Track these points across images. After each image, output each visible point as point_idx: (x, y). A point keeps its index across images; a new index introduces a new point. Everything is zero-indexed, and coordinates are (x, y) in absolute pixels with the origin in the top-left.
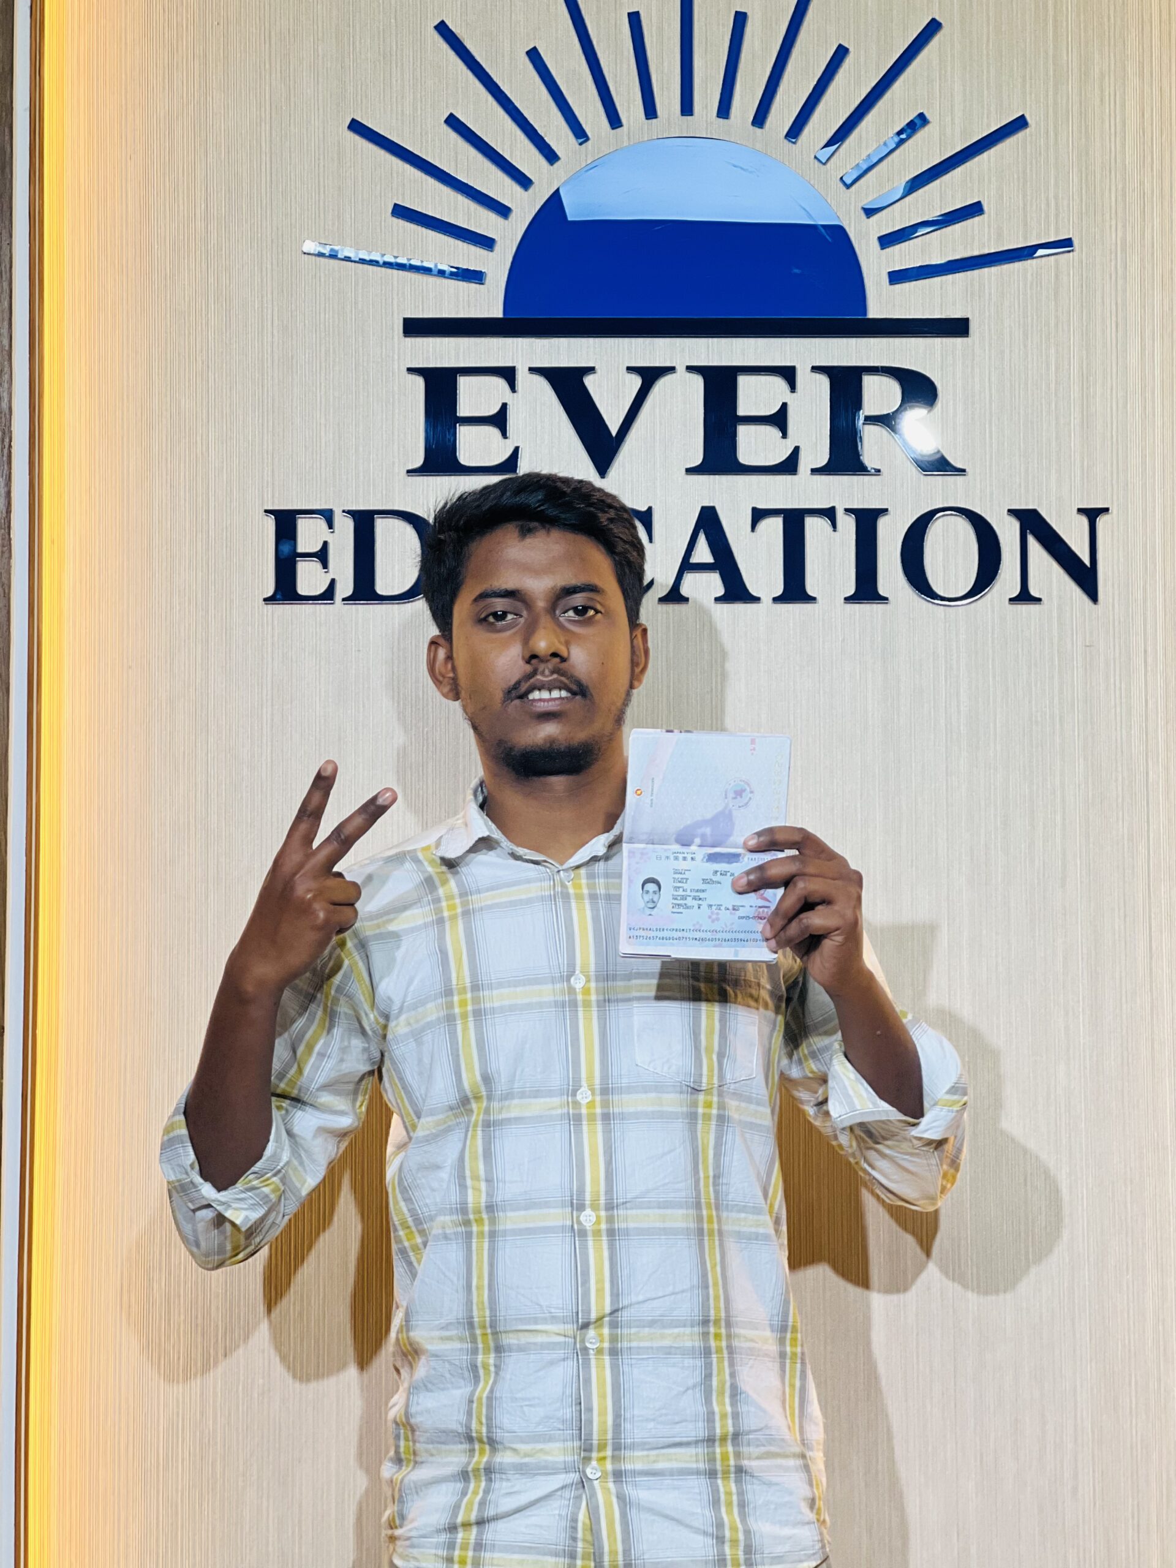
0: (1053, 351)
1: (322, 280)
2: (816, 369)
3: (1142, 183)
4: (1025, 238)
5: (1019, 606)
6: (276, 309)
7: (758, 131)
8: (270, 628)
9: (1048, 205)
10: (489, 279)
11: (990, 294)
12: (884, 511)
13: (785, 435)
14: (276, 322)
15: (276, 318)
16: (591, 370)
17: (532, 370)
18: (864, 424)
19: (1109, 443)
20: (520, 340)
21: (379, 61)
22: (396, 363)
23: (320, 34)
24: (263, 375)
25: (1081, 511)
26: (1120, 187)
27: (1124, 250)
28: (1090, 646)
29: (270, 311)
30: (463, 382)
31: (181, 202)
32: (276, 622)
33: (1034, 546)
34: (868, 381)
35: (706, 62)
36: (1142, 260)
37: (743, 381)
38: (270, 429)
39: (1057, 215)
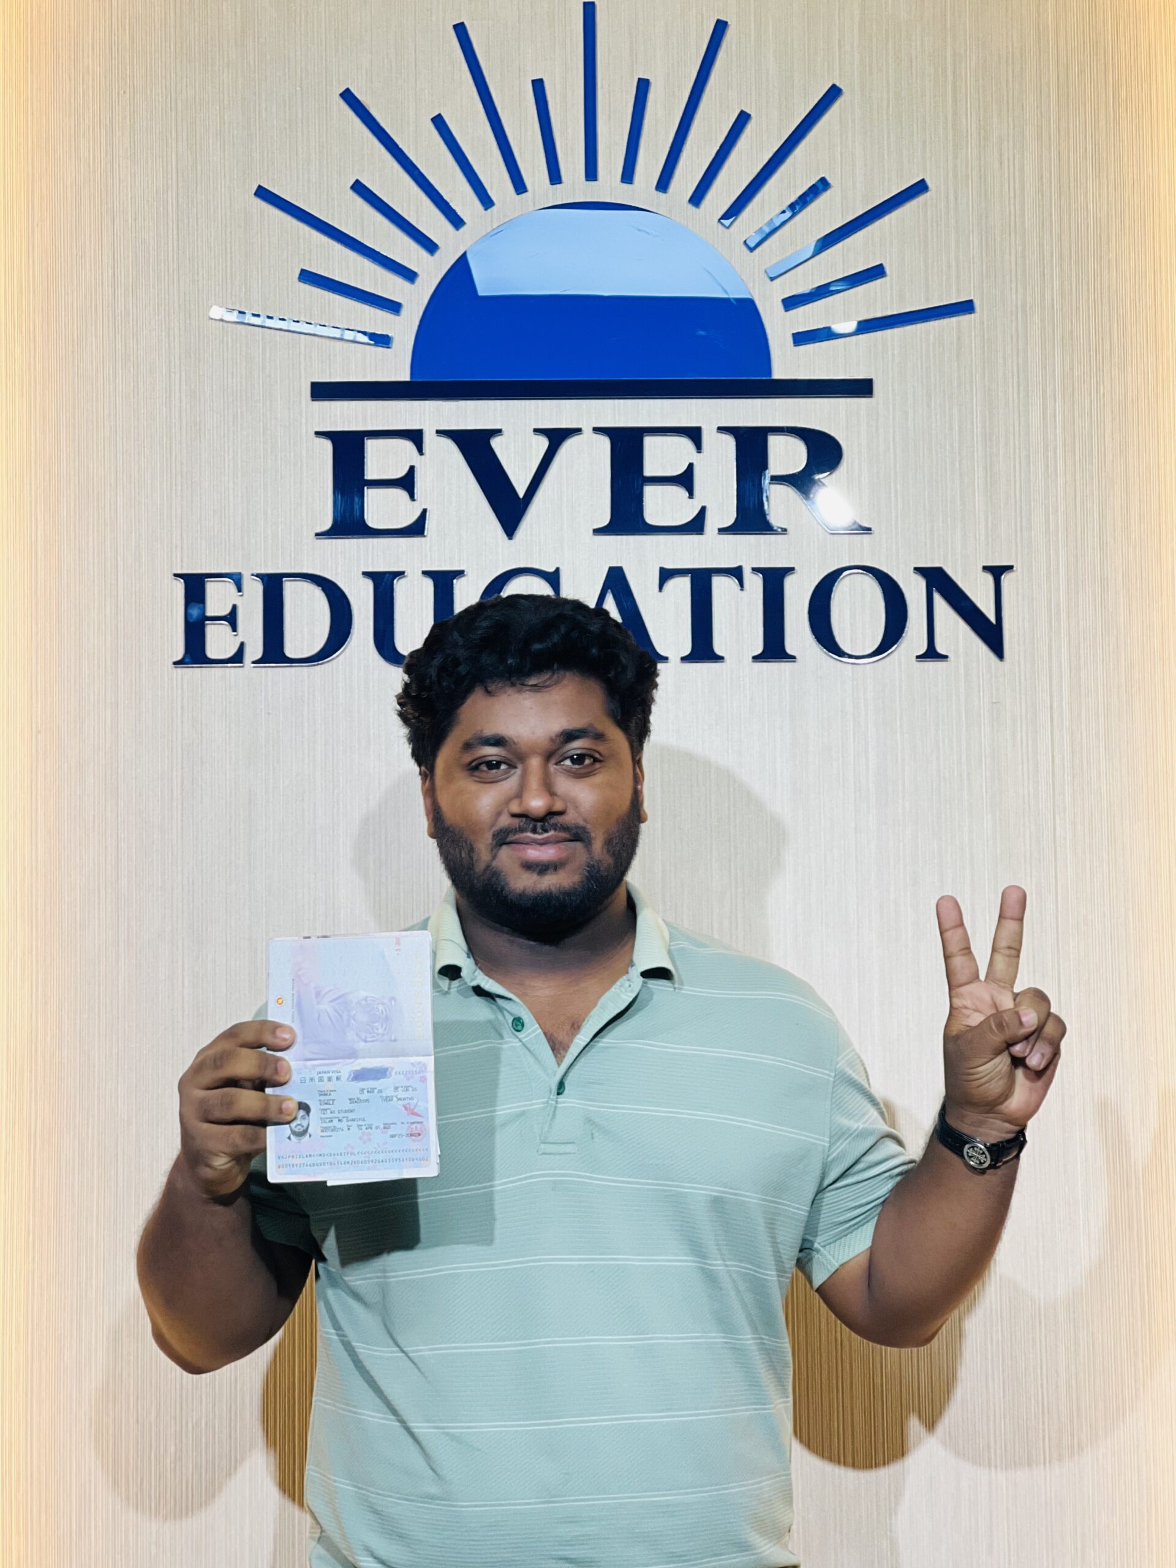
0: (955, 411)
1: (230, 345)
2: (721, 429)
3: (1041, 245)
4: (927, 300)
5: (927, 663)
6: (183, 374)
7: (662, 195)
8: (180, 691)
9: (949, 266)
10: (395, 344)
11: (893, 355)
12: (790, 570)
13: (691, 495)
14: (184, 387)
15: (183, 383)
16: (498, 432)
17: (439, 432)
18: (770, 483)
19: (1013, 501)
20: (427, 402)
21: (285, 128)
22: (304, 427)
23: (226, 103)
24: (171, 439)
25: (986, 569)
26: (1020, 249)
27: (1024, 312)
28: (997, 703)
29: (177, 376)
30: (370, 444)
31: (88, 268)
32: (185, 686)
33: (941, 604)
34: (773, 441)
35: (610, 128)
36: (1043, 321)
37: (649, 441)
38: (179, 493)
39: (958, 277)
